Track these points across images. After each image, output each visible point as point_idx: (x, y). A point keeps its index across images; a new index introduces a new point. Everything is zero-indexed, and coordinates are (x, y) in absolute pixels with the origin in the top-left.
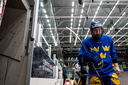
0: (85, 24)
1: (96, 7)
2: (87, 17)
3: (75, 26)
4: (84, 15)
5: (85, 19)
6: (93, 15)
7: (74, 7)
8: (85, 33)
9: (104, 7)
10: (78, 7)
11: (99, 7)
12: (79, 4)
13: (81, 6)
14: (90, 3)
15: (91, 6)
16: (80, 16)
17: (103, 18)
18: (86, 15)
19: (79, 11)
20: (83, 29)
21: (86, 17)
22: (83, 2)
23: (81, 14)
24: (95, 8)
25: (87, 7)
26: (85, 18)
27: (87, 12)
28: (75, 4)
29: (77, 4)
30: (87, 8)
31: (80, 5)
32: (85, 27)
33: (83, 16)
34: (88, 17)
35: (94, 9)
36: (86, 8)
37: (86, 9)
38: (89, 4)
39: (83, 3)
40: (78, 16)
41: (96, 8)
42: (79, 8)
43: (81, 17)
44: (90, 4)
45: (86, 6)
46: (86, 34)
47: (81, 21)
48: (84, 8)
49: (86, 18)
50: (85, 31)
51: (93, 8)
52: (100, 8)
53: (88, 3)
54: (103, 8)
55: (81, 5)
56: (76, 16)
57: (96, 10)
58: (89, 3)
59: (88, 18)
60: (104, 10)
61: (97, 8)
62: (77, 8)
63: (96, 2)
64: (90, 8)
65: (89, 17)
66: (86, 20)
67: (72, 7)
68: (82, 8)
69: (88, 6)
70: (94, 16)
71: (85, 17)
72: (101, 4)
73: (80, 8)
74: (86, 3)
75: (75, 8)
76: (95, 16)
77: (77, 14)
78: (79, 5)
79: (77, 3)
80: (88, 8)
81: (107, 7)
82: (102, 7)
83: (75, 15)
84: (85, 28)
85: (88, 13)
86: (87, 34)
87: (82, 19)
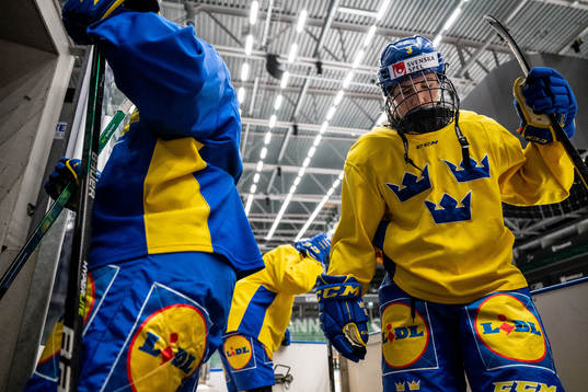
0: (286, 151)
1: (330, 91)
2: (295, 127)
3: (247, 157)
4: (282, 116)
5: (286, 134)
6: (318, 120)
7: (249, 82)
8: (283, 185)
9: (361, 97)
10: (264, 86)
11: (341, 94)
12: (267, 74)
13: (276, 84)
14: (308, 74)
15: (310, 87)
16: (268, 118)
17: (353, 134)
18: (292, 119)
19: (265, 99)
20: (279, 169)
21: (292, 123)
22: (282, 68)
23: (272, 111)
24: (325, 94)
25: (296, 88)
26: (287, 130)
27: (296, 106)
28: (253, 73)
29: (258, 73)
30: (296, 92)
31: (272, 78)
32: (285, 162)
33: (279, 119)
34: (299, 124)
35: (321, 100)
36: (291, 91)
37: (294, 97)
38: (305, 80)
39: (282, 72)
40: (260, 118)
41: (329, 95)
42: (267, 89)
43: (273, 122)
44: (309, 78)
45: (293, 86)
46: (287, 191)
47: (272, 138)
48: (284, 92)
49: (291, 130)
50: (283, 178)
51: (321, 94)
52: (345, 96)
53: (299, 76)
54: (357, 97)
55: (275, 80)
56: (252, 117)
57: (330, 104)
58: (304, 77)
59: (299, 128)
60: (360, 108)
61: (334, 95)
62: (259, 88)
63: (330, 74)
64: (308, 93)
65: (302, 127)
66: (290, 138)
67: (240, 81)
68: (279, 90)
69: (303, 87)
70: (321, 124)
71: (288, 125)
72: (347, 82)
73: (272, 89)
74: (295, 75)
75: (252, 88)
76: (325, 124)
77: (258, 110)
78: (266, 80)
79: (259, 69)
80: (301, 92)
81: (368, 98)
82: (353, 97)
83: (251, 112)
84: (285, 169)
85: (301, 112)
86: (293, 189)
87: (276, 131)
